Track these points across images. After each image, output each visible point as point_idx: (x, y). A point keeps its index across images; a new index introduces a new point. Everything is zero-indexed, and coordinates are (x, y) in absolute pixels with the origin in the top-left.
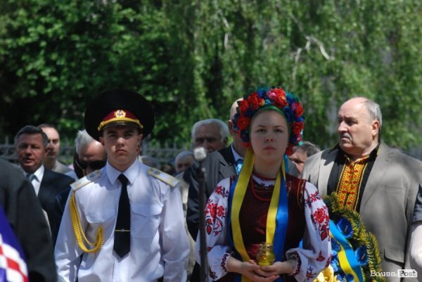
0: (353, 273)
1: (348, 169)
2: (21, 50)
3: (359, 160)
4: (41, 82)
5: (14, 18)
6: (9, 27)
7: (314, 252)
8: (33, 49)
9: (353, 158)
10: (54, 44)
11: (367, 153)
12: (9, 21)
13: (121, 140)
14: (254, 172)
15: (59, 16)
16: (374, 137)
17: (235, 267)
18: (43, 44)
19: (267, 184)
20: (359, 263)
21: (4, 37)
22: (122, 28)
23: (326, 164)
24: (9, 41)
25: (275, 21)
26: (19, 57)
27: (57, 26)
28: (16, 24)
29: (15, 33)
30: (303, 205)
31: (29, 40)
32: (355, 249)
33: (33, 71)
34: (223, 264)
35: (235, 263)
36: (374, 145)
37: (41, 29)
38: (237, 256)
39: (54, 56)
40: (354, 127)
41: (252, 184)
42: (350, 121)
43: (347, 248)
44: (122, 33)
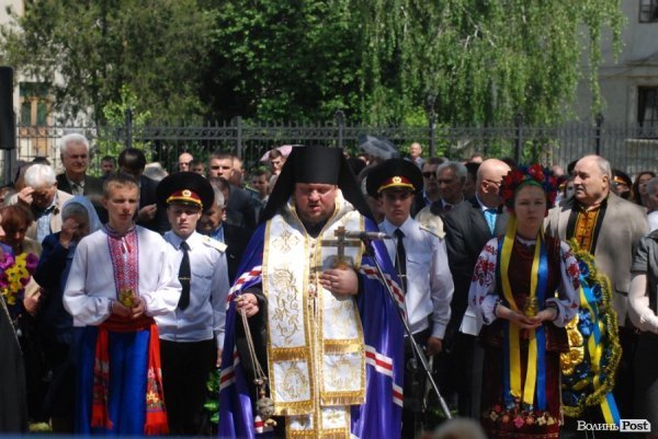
0: (589, 307)
1: (583, 216)
2: (228, 38)
3: (591, 208)
4: (245, 62)
5: (222, 12)
6: (218, 19)
7: (569, 301)
8: (239, 37)
9: (587, 206)
10: (257, 32)
11: (598, 202)
12: (218, 14)
13: (398, 202)
14: (517, 234)
15: (261, 8)
16: (604, 189)
17: (505, 314)
18: (247, 33)
19: (529, 243)
20: (594, 299)
21: (214, 28)
22: (314, 18)
23: (563, 211)
24: (218, 31)
25: (447, 11)
26: (228, 44)
27: (258, 17)
28: (224, 17)
29: (223, 24)
30: (559, 261)
31: (235, 29)
32: (591, 287)
33: (239, 54)
34: (494, 312)
35: (505, 310)
36: (604, 195)
37: (245, 20)
38: (506, 304)
39: (256, 43)
40: (587, 181)
41: (516, 243)
42: (583, 176)
43: (584, 286)
44: (315, 22)
